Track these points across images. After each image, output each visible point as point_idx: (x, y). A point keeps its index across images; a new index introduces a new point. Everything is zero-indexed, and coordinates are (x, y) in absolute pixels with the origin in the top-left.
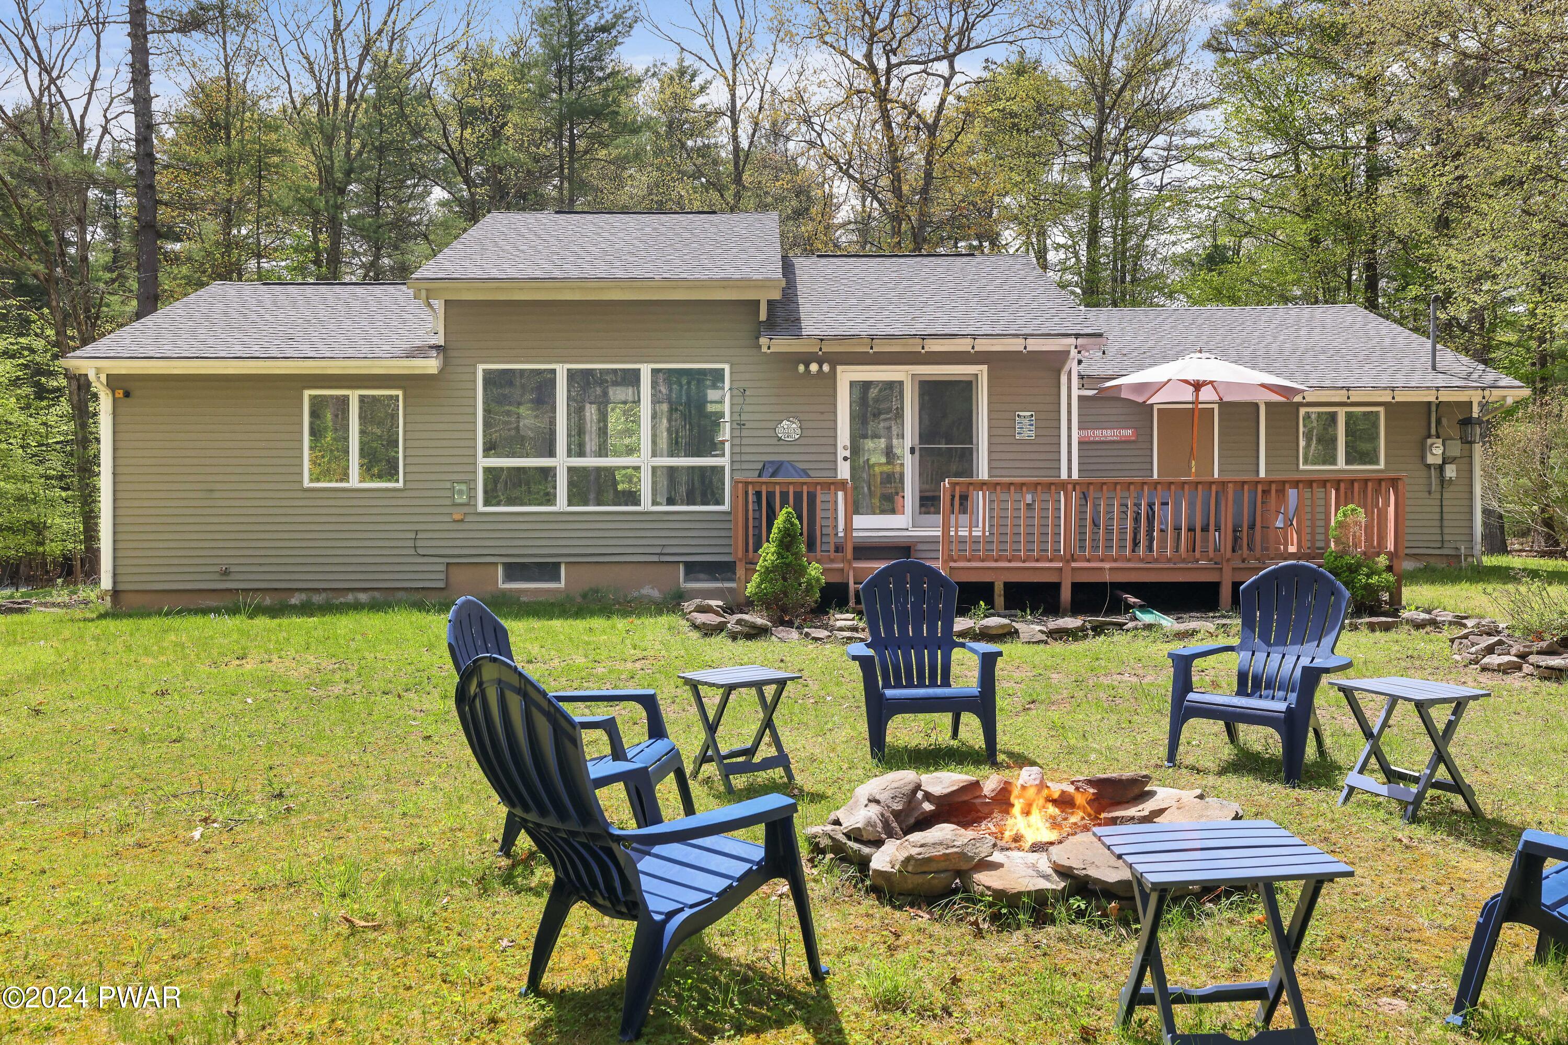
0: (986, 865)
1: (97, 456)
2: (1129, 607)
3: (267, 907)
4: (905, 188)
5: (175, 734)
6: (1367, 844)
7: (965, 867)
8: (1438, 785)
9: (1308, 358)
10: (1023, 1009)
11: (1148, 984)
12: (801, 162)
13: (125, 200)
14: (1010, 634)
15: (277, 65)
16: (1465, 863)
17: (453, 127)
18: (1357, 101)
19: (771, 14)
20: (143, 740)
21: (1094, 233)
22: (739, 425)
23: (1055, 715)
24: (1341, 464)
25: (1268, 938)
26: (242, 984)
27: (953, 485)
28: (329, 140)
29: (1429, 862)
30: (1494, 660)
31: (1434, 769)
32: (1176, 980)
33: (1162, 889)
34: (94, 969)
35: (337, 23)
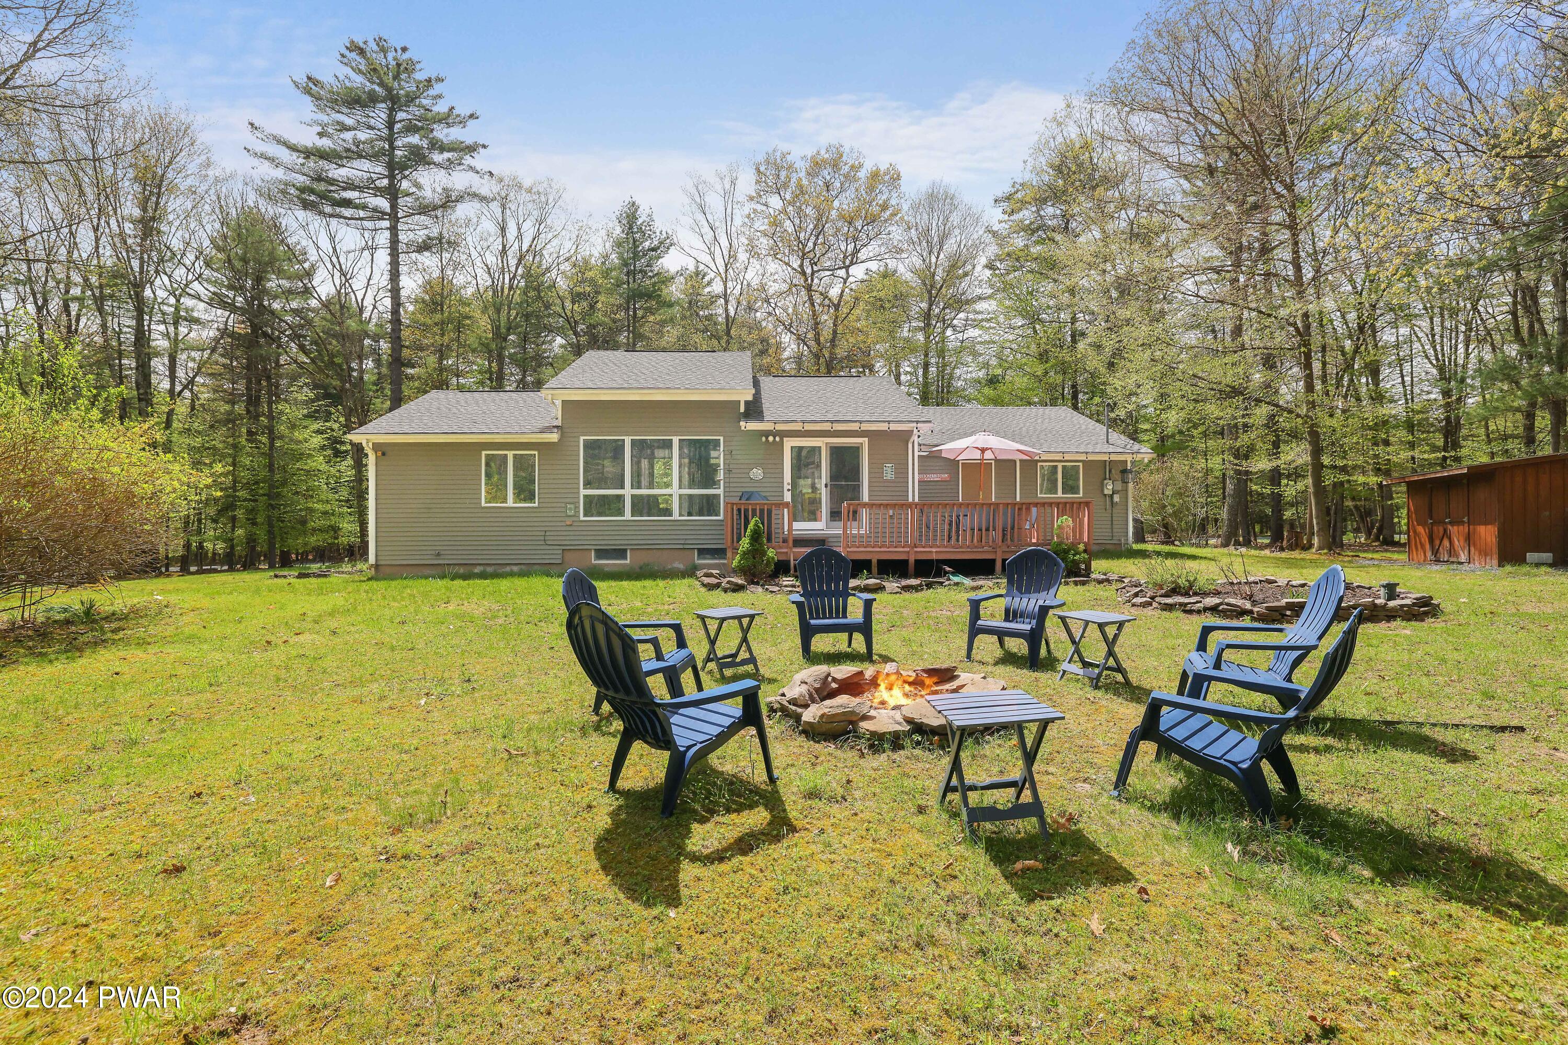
0: (865, 718)
1: (367, 489)
2: (946, 573)
3: (462, 743)
4: (822, 339)
5: (410, 646)
6: (1072, 701)
7: (854, 719)
8: (1109, 669)
9: (1042, 436)
10: (886, 796)
11: (954, 781)
12: (764, 324)
13: (385, 346)
14: (879, 589)
15: (470, 269)
16: (1122, 710)
17: (568, 305)
18: (1065, 298)
19: (746, 242)
20: (393, 649)
21: (926, 366)
22: (728, 471)
23: (905, 633)
24: (1060, 494)
25: (1019, 754)
26: (448, 786)
27: (849, 505)
28: (498, 311)
29: (1103, 710)
30: (1138, 600)
31: (1107, 659)
32: (970, 777)
33: (963, 729)
34: (368, 777)
35: (504, 246)
